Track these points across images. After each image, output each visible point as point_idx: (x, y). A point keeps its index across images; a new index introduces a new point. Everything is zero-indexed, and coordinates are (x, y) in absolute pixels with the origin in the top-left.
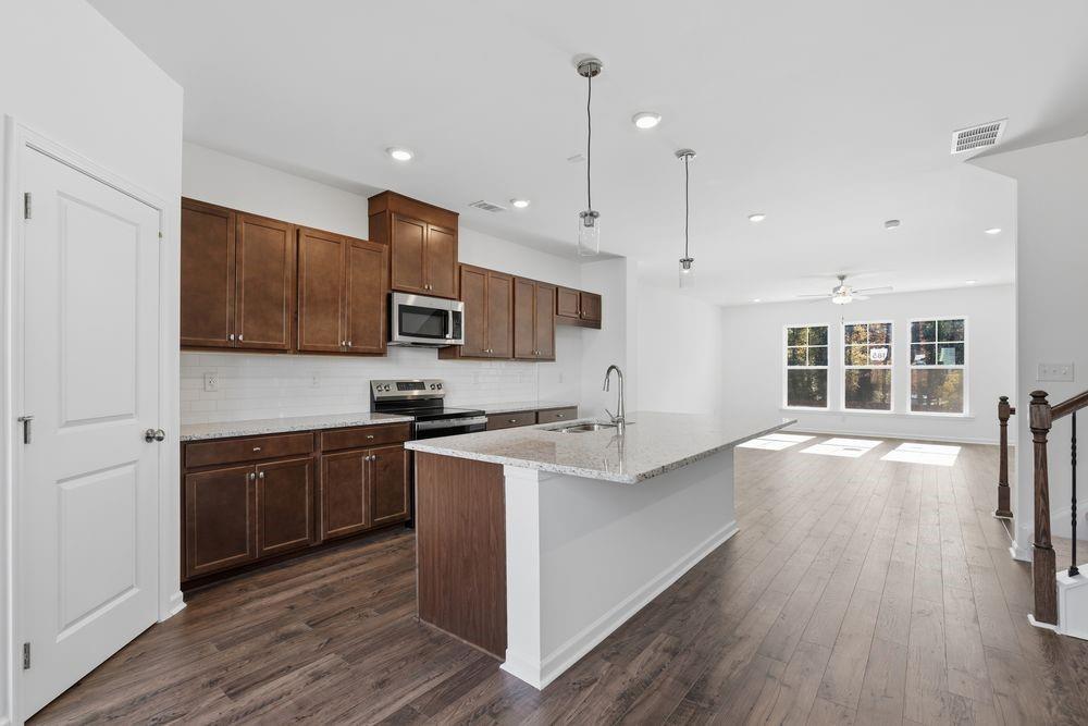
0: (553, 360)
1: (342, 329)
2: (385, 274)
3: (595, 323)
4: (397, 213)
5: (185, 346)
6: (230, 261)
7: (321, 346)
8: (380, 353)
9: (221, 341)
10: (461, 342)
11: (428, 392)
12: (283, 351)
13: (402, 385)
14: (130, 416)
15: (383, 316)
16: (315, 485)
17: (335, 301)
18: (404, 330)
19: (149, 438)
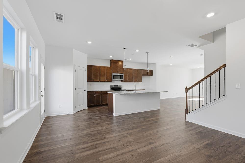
0: (141, 82)
1: (106, 78)
2: (111, 71)
3: (151, 75)
4: (113, 62)
5: (88, 81)
6: (93, 71)
7: (103, 81)
8: (111, 81)
9: (92, 81)
10: (123, 80)
11: (119, 87)
12: (99, 82)
13: (115, 86)
14: (82, 88)
15: (111, 76)
16: (101, 97)
17: (105, 75)
18: (114, 78)
19: (84, 91)
